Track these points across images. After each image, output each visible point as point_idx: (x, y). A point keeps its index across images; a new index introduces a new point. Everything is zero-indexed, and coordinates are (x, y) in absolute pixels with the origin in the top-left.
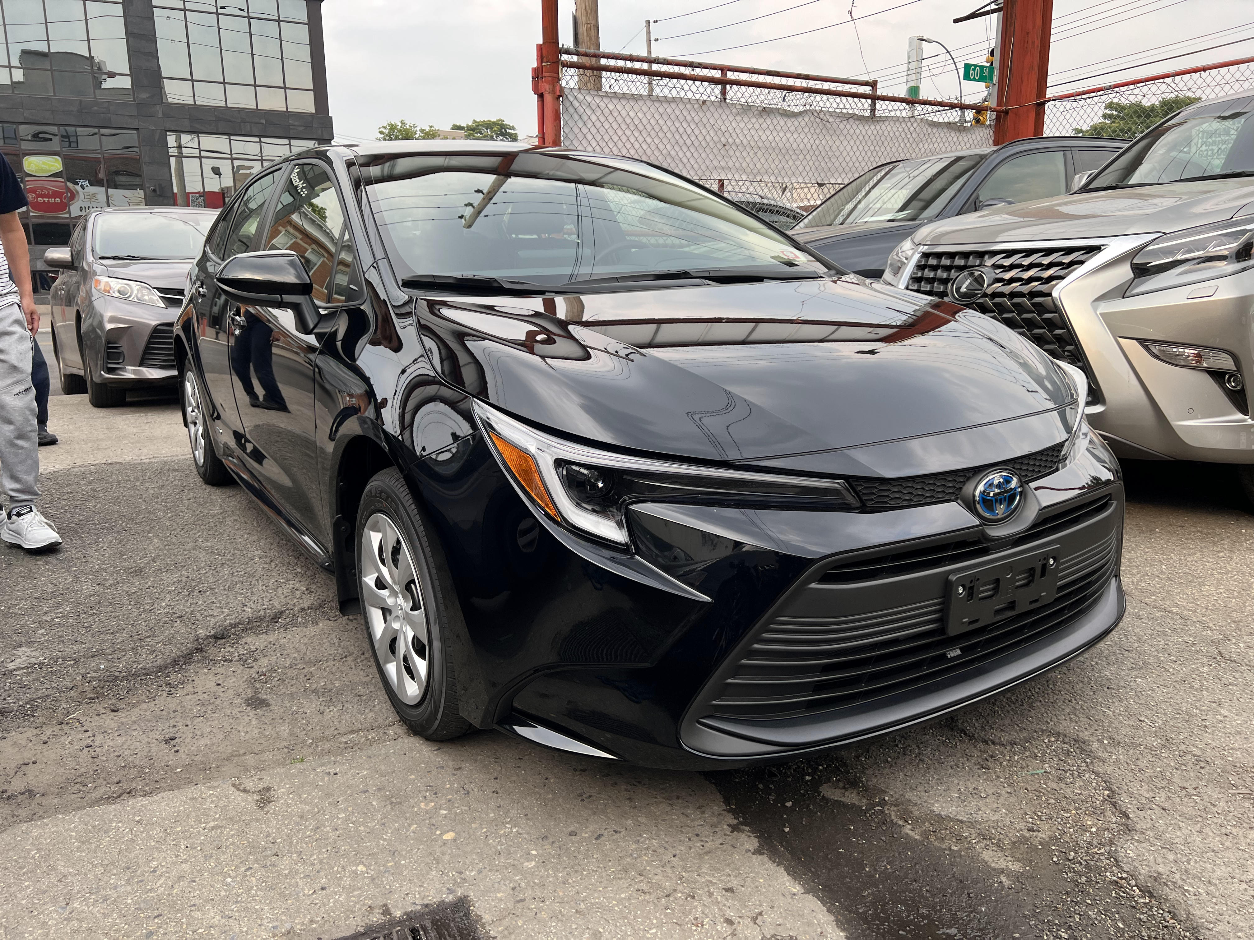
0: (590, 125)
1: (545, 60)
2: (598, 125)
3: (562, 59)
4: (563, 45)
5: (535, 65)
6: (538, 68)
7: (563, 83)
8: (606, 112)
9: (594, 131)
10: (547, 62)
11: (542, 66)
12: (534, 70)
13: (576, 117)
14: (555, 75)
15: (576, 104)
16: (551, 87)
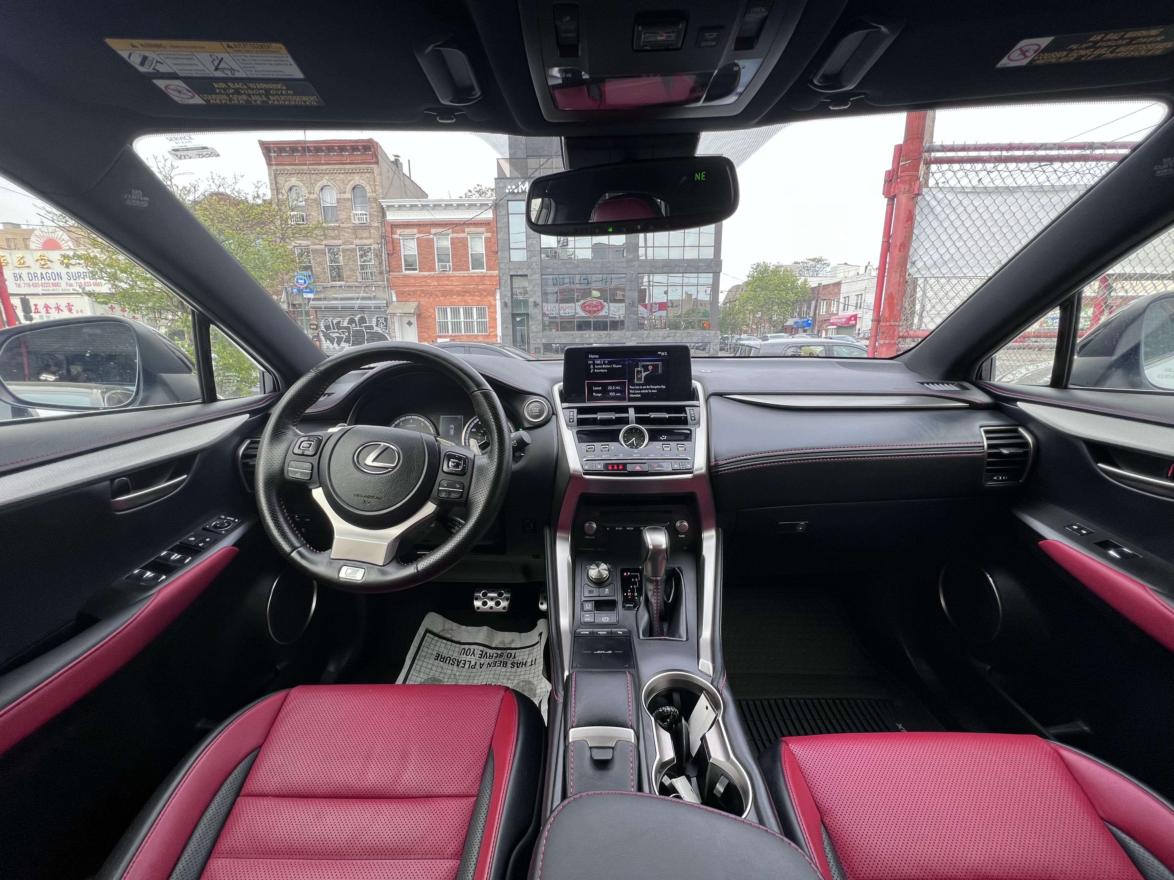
1: (902, 159)
6: (893, 170)
10: (905, 162)
11: (899, 167)
12: (888, 173)
14: (914, 173)
15: (933, 203)
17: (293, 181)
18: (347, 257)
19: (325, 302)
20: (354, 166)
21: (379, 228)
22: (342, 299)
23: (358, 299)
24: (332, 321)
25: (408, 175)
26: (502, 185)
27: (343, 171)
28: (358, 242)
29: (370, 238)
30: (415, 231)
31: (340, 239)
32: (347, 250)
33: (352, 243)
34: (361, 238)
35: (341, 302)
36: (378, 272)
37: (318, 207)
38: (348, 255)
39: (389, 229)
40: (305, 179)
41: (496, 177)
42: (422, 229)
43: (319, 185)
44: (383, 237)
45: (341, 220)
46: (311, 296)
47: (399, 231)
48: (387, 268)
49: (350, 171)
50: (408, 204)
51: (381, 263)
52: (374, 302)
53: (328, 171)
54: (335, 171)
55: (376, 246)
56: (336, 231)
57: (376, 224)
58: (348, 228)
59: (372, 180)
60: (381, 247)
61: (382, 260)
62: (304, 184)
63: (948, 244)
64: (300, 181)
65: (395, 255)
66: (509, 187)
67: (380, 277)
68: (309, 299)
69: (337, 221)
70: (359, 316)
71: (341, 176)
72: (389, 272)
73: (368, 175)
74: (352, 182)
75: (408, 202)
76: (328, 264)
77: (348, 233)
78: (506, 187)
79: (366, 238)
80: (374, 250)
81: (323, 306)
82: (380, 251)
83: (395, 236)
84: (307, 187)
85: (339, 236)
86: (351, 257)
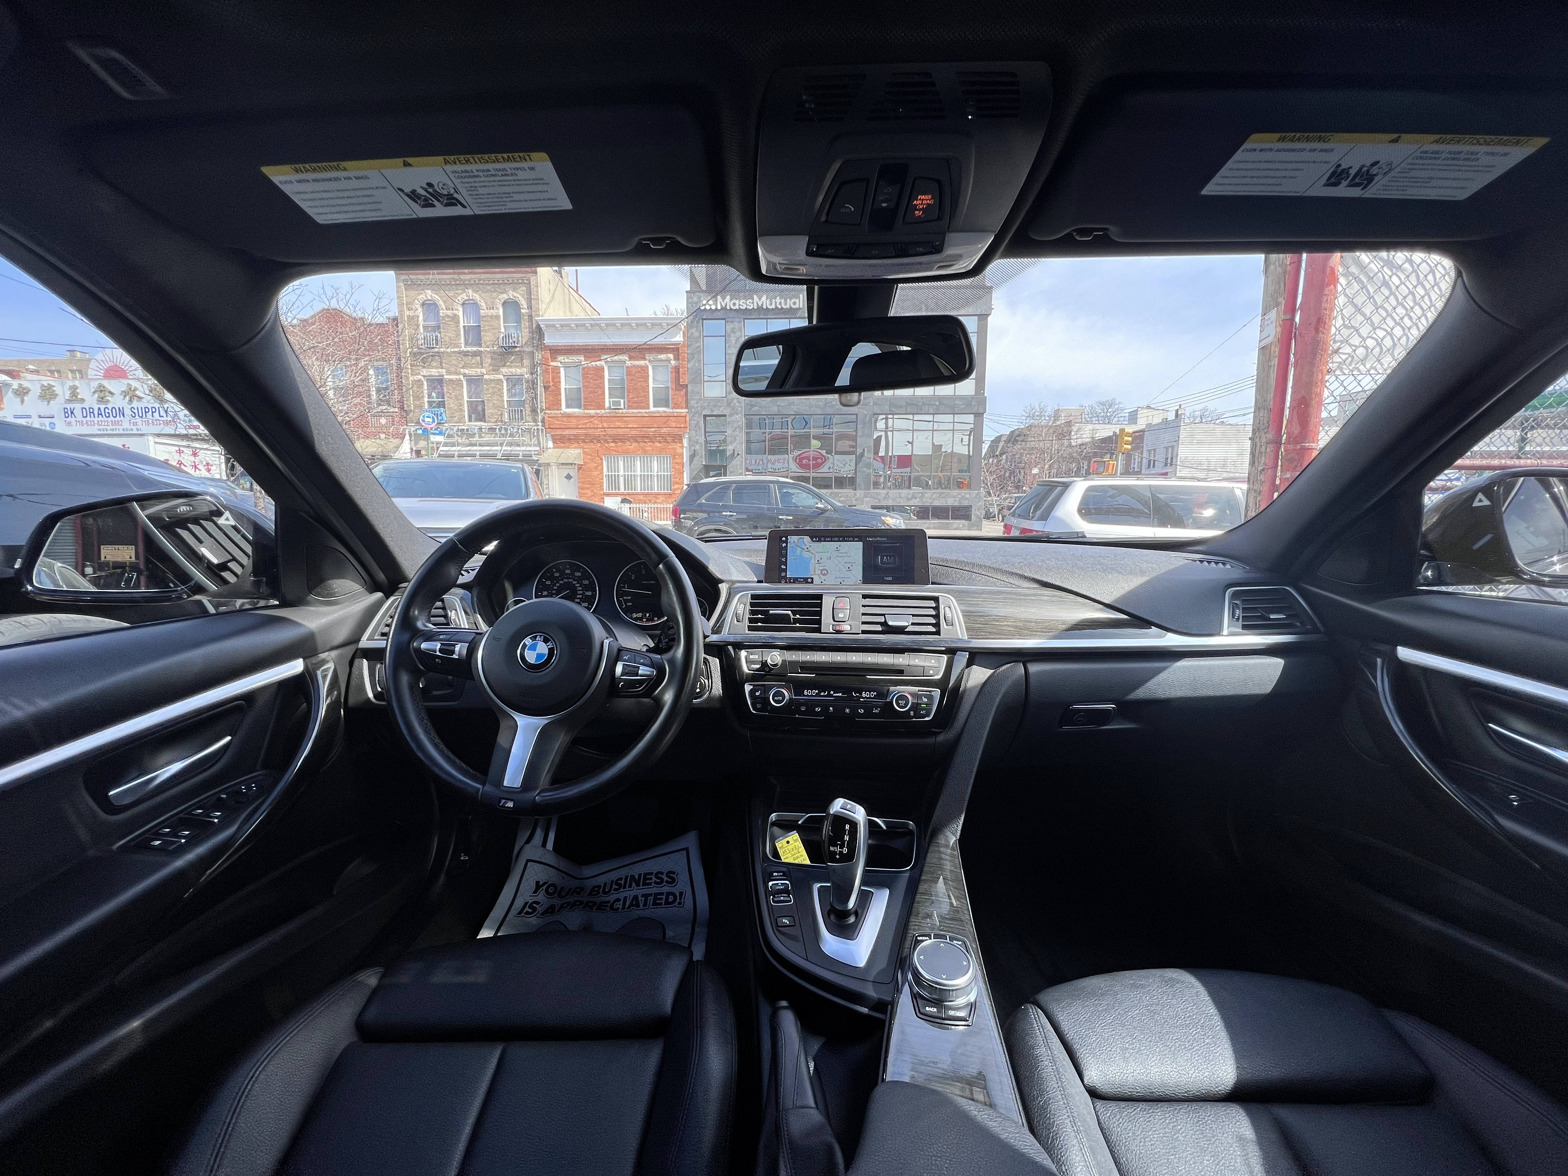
17: (429, 294)
18: (491, 391)
19: (459, 448)
20: (506, 276)
21: (533, 353)
22: (481, 445)
26: (695, 299)
27: (491, 282)
29: (522, 366)
30: (582, 357)
31: (482, 368)
32: (492, 381)
34: (510, 367)
36: (530, 409)
38: (492, 387)
39: (547, 355)
40: (443, 291)
41: (689, 289)
42: (589, 355)
44: (540, 365)
45: (486, 342)
47: (561, 358)
48: (542, 404)
49: (501, 282)
50: (572, 324)
51: (534, 398)
52: (523, 448)
53: (472, 282)
54: (482, 282)
55: (527, 377)
56: (478, 357)
57: (530, 349)
58: (495, 352)
59: (528, 292)
60: (536, 378)
61: (536, 394)
62: (441, 297)
64: (436, 294)
65: (553, 388)
66: (705, 302)
67: (532, 416)
68: (439, 443)
69: (480, 345)
71: (490, 288)
72: (545, 409)
73: (523, 287)
74: (503, 295)
76: (466, 399)
77: (494, 359)
78: (701, 302)
80: (527, 381)
83: (554, 364)
84: (444, 302)
85: (481, 364)
86: (496, 390)
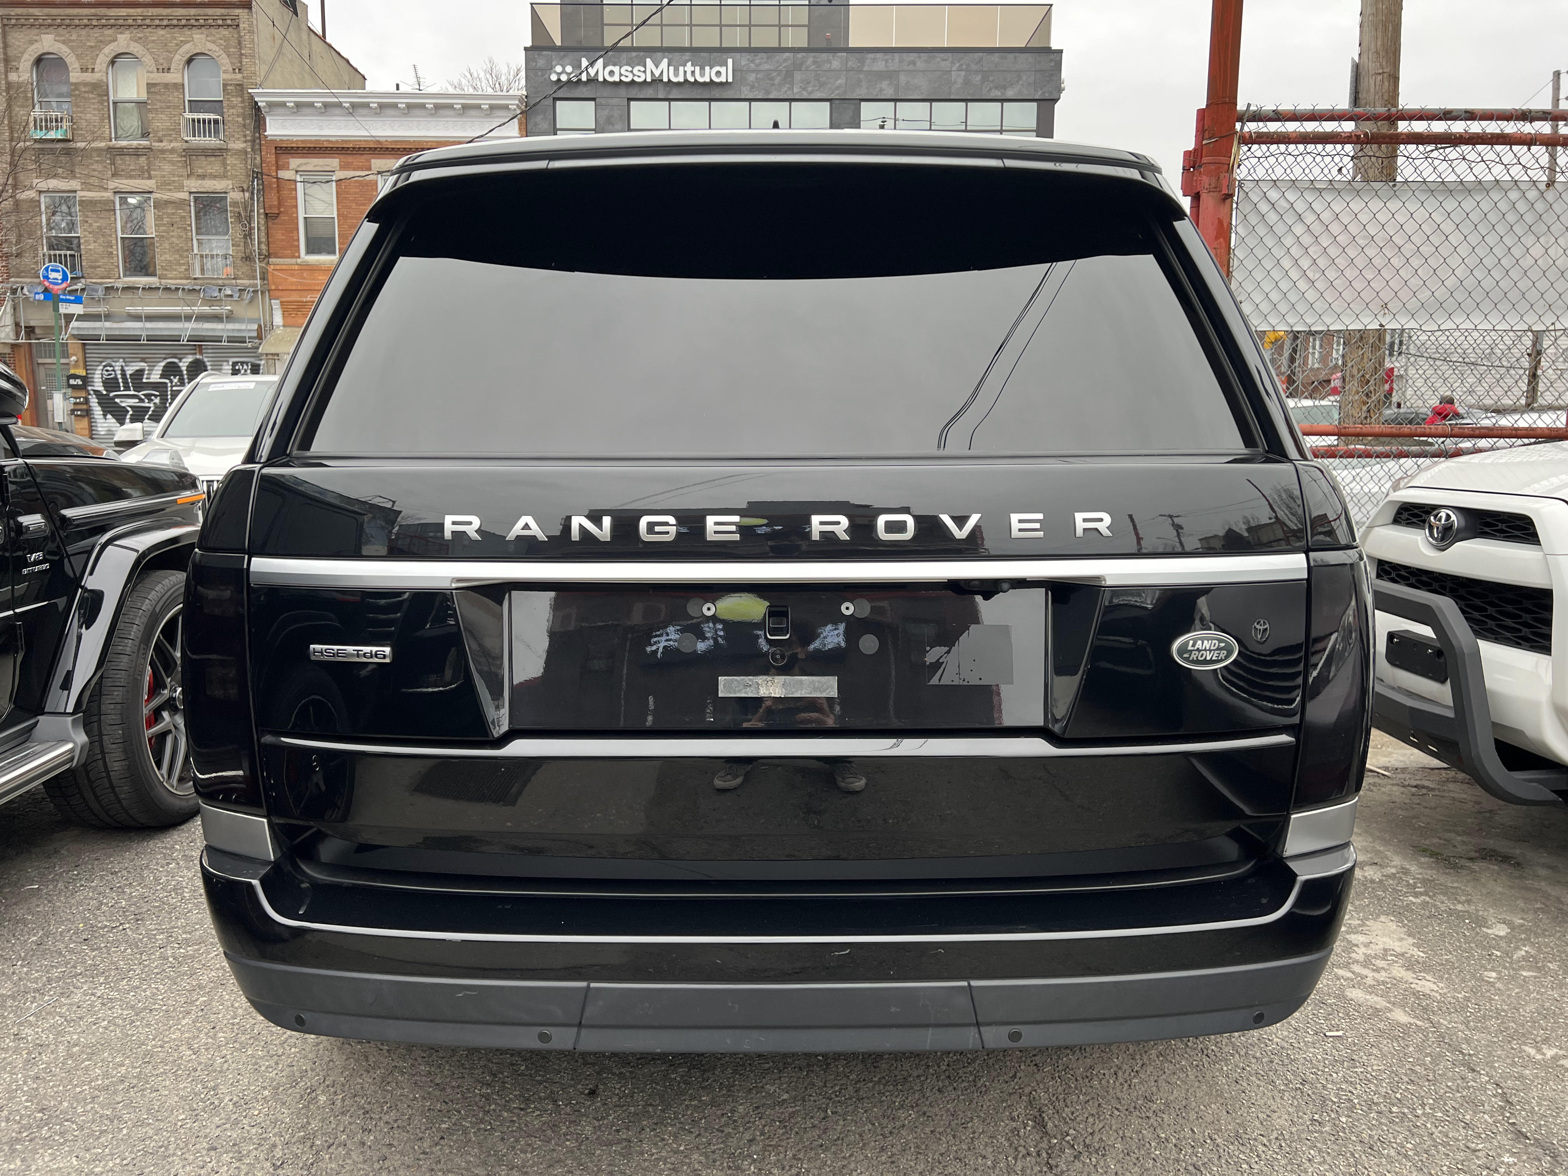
0: (1288, 241)
1: (1206, 135)
2: (1307, 240)
3: (1246, 129)
4: (1249, 105)
5: (1191, 146)
6: (1195, 150)
7: (1241, 173)
8: (1326, 216)
9: (1296, 251)
10: (1210, 138)
11: (1202, 145)
12: (1187, 154)
13: (1261, 230)
14: (1223, 159)
15: (1264, 207)
16: (1214, 180)
17: (48, 42)
18: (166, 220)
19: (108, 324)
20: (193, 11)
21: (246, 153)
22: (150, 318)
23: (188, 318)
24: (123, 370)
25: (320, 33)
26: (541, 63)
27: (165, 23)
28: (194, 185)
29: (224, 176)
30: (333, 163)
31: (150, 178)
32: (168, 202)
33: (180, 188)
34: (203, 177)
35: (149, 325)
36: (241, 255)
37: (101, 102)
38: (168, 215)
39: (272, 158)
40: (74, 37)
41: (529, 44)
42: (350, 159)
43: (109, 51)
44: (257, 175)
45: (156, 132)
46: (77, 309)
47: (295, 162)
48: (263, 247)
49: (183, 22)
50: (318, 102)
51: (248, 235)
52: (230, 326)
53: (130, 22)
54: (148, 22)
55: (235, 196)
56: (143, 159)
57: (239, 145)
58: (172, 151)
59: (234, 42)
60: (252, 199)
61: (251, 229)
62: (71, 48)
63: (1294, 274)
64: (64, 42)
65: (283, 218)
66: (559, 69)
67: (246, 269)
68: (69, 318)
69: (145, 135)
70: (189, 359)
71: (161, 32)
72: (269, 256)
73: (224, 32)
74: (187, 47)
75: (317, 95)
76: (120, 235)
77: (171, 162)
78: (551, 68)
79: (214, 177)
80: (235, 204)
81: (103, 333)
82: (247, 206)
83: (284, 174)
84: (79, 57)
85: (148, 171)
86: (176, 219)
